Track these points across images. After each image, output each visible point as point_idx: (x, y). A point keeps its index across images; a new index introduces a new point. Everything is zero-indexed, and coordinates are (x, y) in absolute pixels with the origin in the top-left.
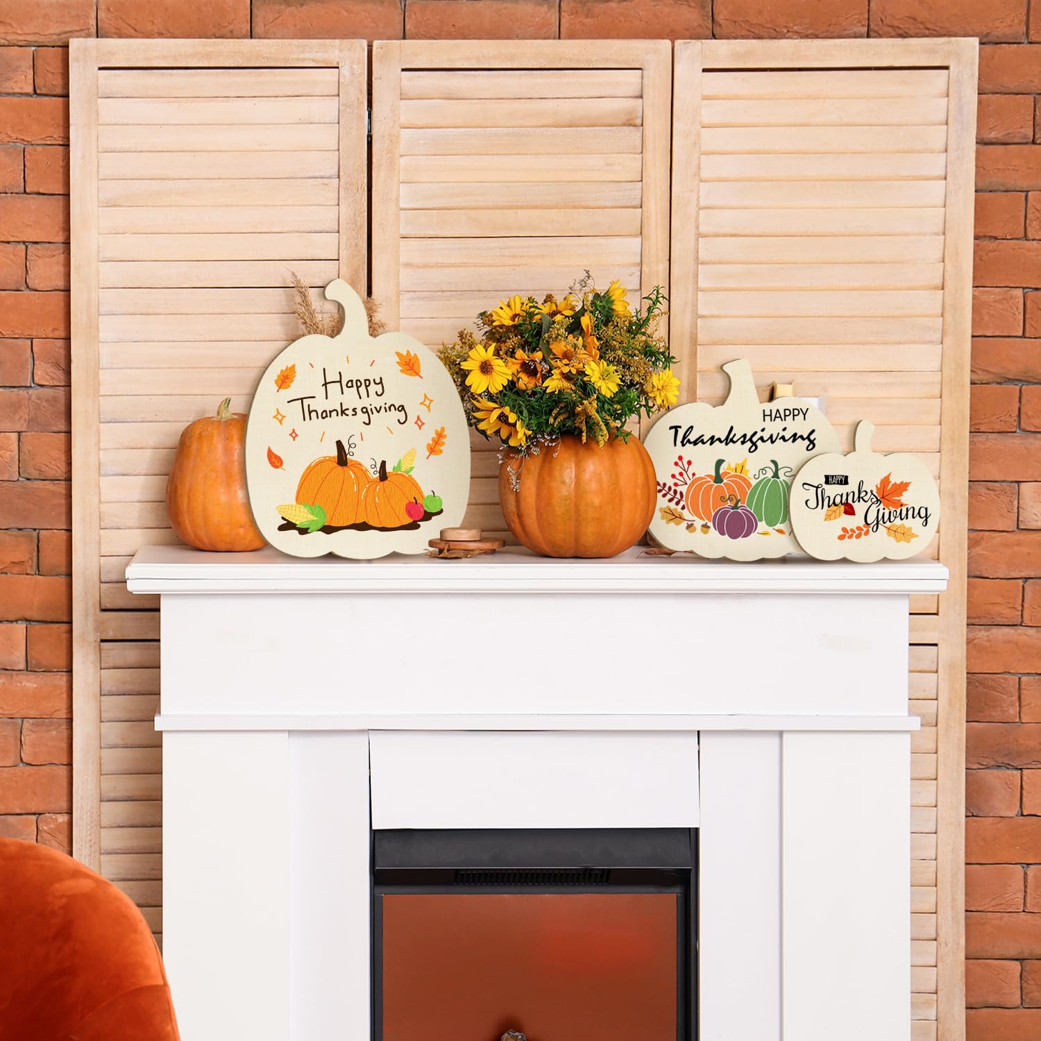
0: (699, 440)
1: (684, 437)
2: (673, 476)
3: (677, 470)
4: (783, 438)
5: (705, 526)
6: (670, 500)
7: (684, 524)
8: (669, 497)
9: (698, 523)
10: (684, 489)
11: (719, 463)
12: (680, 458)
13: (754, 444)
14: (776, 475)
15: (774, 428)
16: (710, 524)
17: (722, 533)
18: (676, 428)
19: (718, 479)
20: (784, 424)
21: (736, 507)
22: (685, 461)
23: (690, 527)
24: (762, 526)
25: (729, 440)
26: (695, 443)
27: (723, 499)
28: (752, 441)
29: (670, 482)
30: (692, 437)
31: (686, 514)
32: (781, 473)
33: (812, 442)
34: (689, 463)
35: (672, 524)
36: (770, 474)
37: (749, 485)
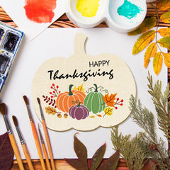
0: (61, 77)
1: (55, 75)
2: (51, 93)
3: (52, 90)
4: (99, 74)
5: (66, 115)
6: (50, 104)
7: (57, 114)
8: (49, 102)
9: (63, 113)
10: (55, 99)
11: (71, 86)
12: (53, 85)
13: (86, 77)
14: (96, 91)
15: (95, 69)
16: (68, 114)
17: (74, 118)
18: (51, 72)
19: (71, 93)
20: (99, 68)
21: (79, 106)
22: (56, 86)
23: (58, 115)
24: (91, 113)
25: (74, 76)
26: (60, 78)
27: (73, 102)
28: (85, 76)
29: (49, 96)
30: (58, 75)
31: (57, 110)
32: (98, 90)
33: (112, 75)
34: (57, 87)
35: (51, 115)
36: (94, 90)
37: (84, 95)
